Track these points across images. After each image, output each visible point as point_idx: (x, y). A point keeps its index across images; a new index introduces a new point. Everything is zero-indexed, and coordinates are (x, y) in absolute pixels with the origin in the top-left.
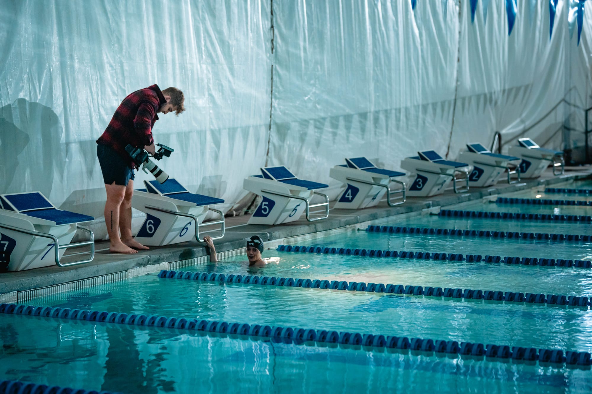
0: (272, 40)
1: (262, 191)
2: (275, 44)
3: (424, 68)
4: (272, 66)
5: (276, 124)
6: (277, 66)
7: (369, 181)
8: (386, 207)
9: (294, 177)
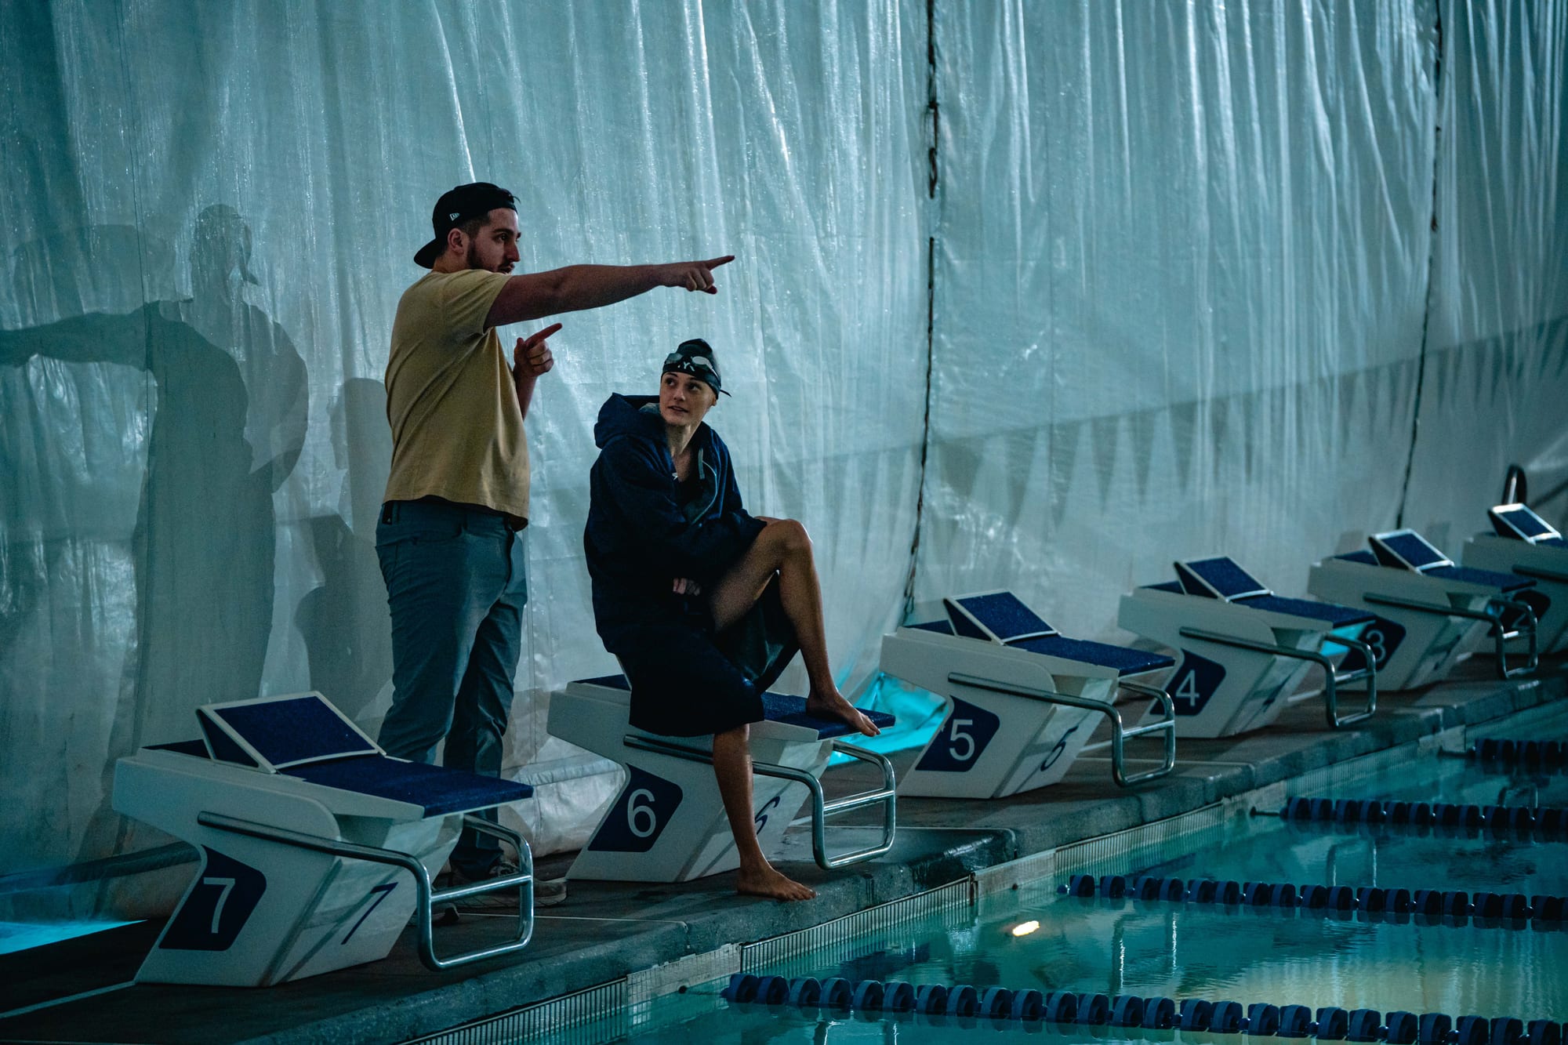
0: (932, 153)
1: (950, 680)
2: (938, 162)
3: (1344, 252)
4: (932, 240)
5: (940, 442)
6: (945, 240)
7: (1261, 639)
8: (1324, 731)
9: (1051, 630)
